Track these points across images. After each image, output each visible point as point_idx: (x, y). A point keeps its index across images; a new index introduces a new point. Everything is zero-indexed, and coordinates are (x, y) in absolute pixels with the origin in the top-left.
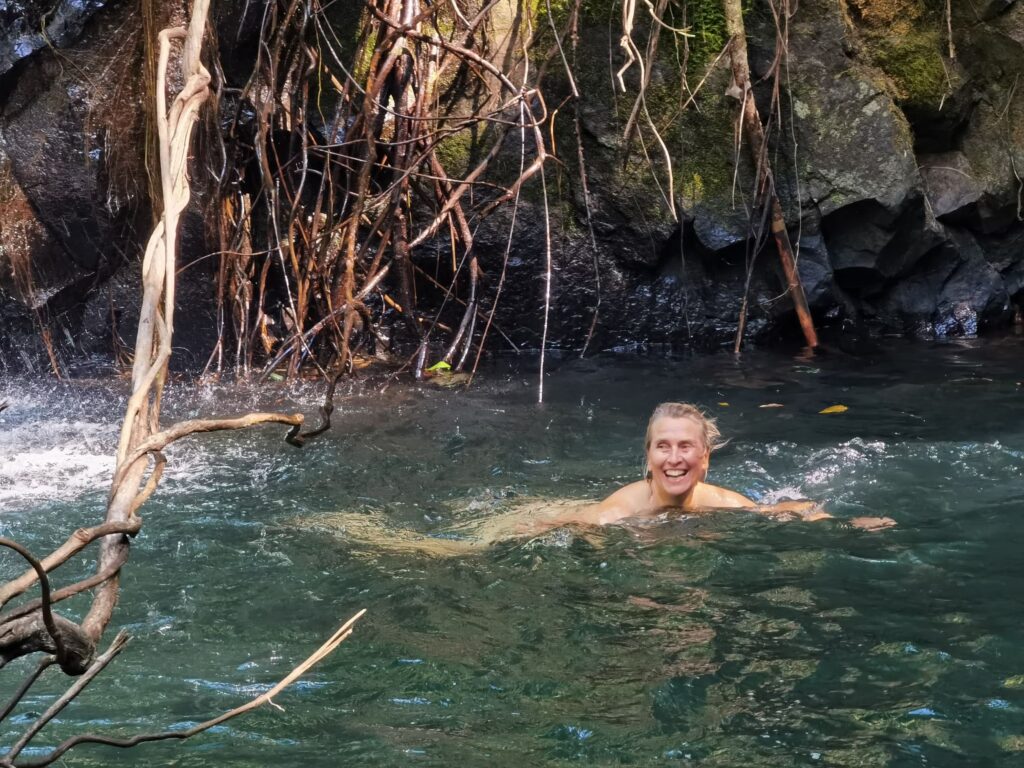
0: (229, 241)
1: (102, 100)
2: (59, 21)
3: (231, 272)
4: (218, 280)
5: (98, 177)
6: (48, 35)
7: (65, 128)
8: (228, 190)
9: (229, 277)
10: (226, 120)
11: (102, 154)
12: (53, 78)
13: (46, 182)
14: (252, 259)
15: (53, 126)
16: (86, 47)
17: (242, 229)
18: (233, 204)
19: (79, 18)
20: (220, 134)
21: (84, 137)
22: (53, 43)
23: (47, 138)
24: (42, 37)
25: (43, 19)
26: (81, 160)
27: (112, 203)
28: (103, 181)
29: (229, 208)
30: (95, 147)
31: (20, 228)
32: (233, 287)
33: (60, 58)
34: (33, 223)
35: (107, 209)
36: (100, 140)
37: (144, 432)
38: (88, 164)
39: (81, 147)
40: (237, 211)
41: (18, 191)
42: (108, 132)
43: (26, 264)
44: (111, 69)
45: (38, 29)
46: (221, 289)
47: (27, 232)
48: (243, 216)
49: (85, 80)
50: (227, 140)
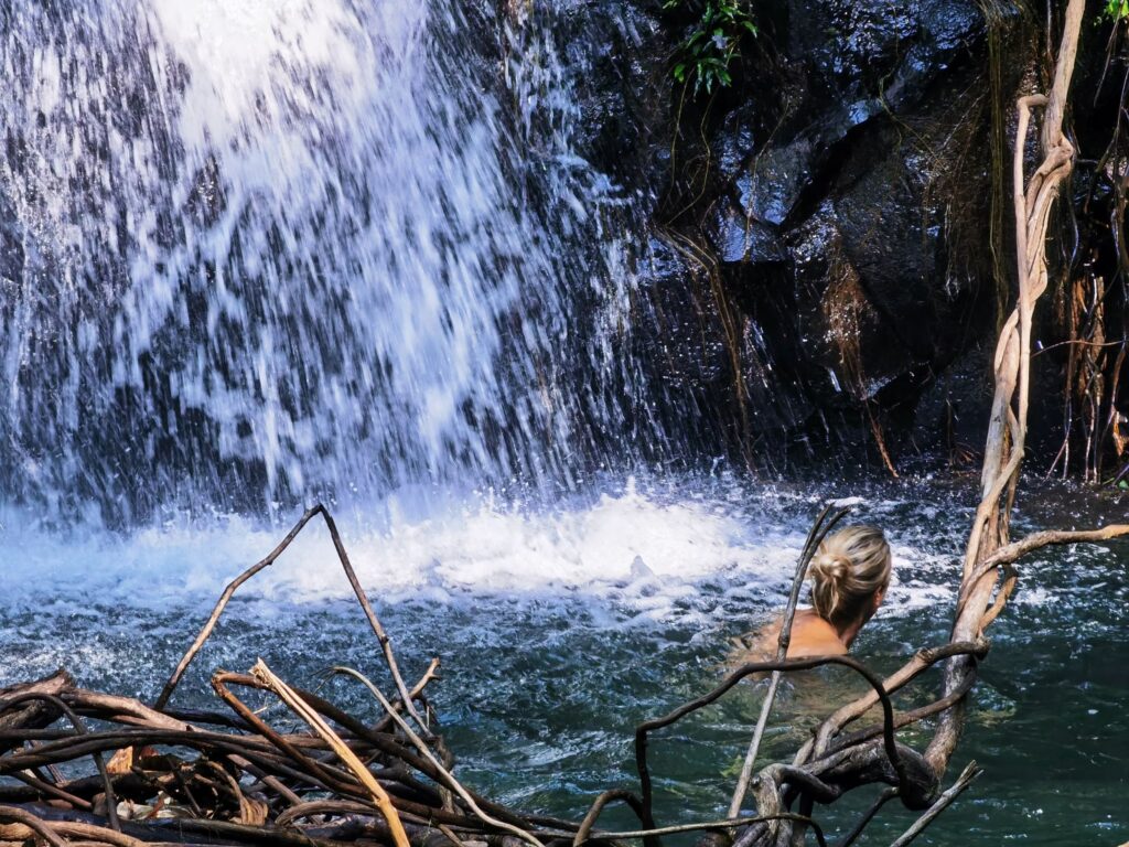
0: (1079, 329)
1: (943, 171)
2: (899, 85)
3: (1081, 363)
4: (1066, 371)
5: (936, 256)
6: (886, 100)
7: (901, 202)
8: (1078, 273)
9: (1079, 369)
10: (1080, 194)
11: (941, 231)
12: (890, 146)
13: (880, 261)
14: (1104, 349)
15: (889, 199)
16: (927, 113)
17: (1094, 316)
18: (1084, 288)
19: (920, 82)
20: (1072, 211)
21: (923, 212)
22: (892, 108)
23: (882, 213)
24: (880, 101)
25: (881, 83)
26: (918, 237)
27: (951, 285)
28: (942, 261)
29: (1079, 293)
30: (933, 224)
31: (850, 311)
32: (1082, 380)
33: (898, 124)
34: (865, 306)
35: (945, 292)
36: (940, 215)
37: (993, 542)
38: (925, 242)
39: (918, 222)
40: (1089, 296)
41: (849, 270)
42: (949, 207)
43: (856, 350)
44: (953, 137)
45: (875, 94)
46: (1069, 382)
47: (858, 317)
48: (1095, 302)
49: (925, 150)
50: (1080, 216)
